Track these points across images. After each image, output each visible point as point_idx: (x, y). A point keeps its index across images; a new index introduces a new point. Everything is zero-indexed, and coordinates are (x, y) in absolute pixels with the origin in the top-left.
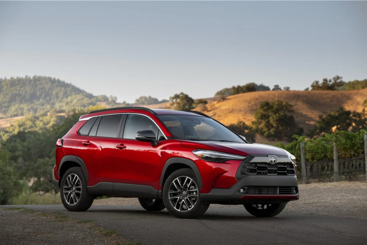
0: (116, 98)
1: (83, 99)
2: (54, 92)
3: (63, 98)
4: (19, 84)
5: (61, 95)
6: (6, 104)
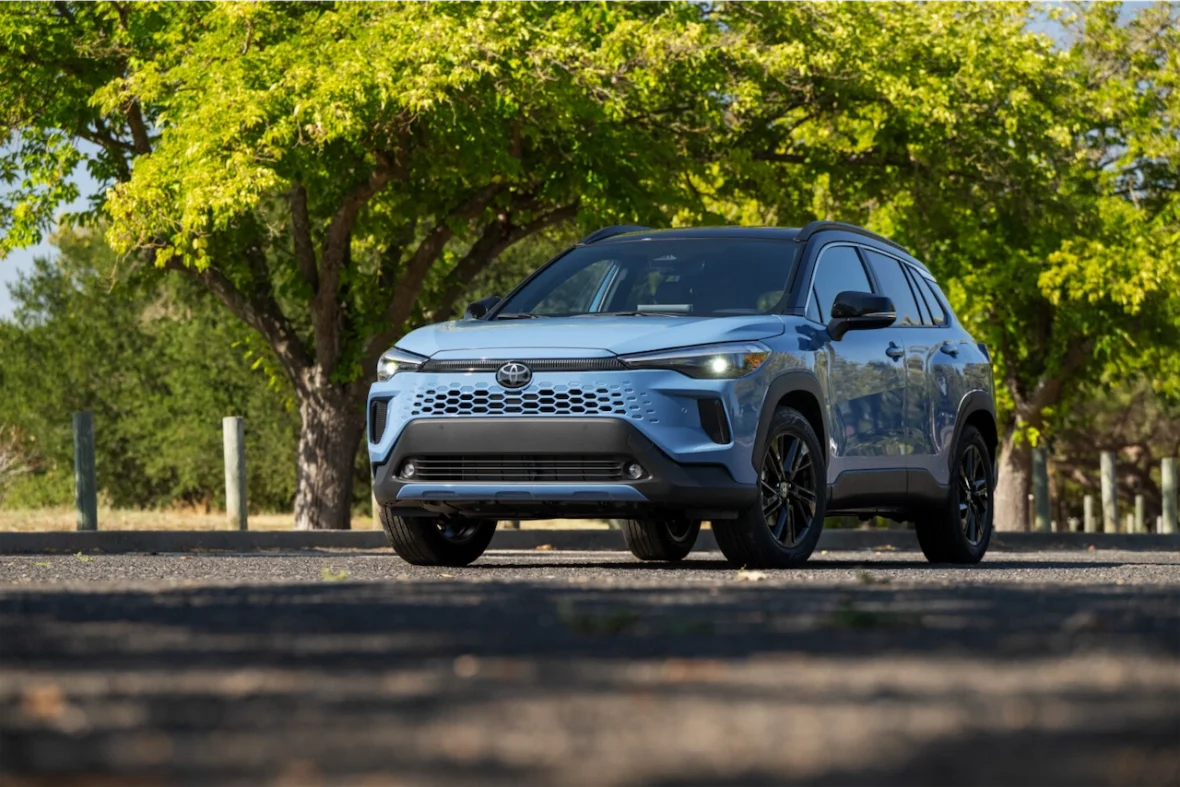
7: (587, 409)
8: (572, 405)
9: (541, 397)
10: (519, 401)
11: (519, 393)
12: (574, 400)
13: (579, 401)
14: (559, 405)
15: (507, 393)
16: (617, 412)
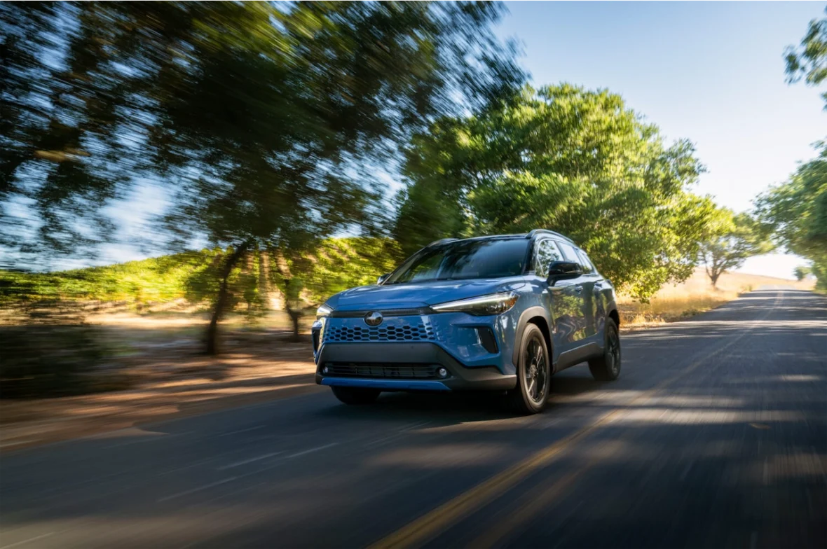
7: (413, 337)
8: (405, 335)
9: (388, 330)
10: (377, 333)
11: (376, 329)
12: (406, 332)
13: (409, 332)
14: (398, 335)
15: (371, 329)
16: (431, 338)
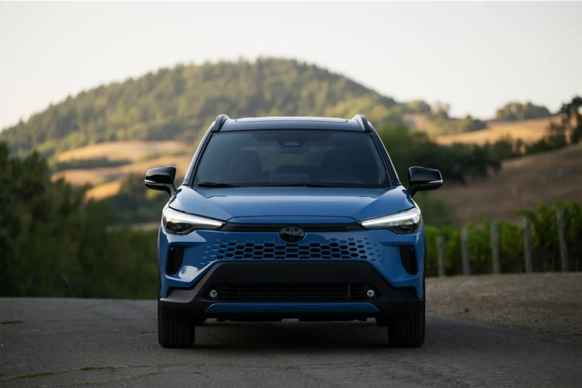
0: (449, 107)
1: (371, 108)
2: (305, 93)
3: (324, 106)
4: (222, 74)
5: (321, 98)
6: (193, 122)
